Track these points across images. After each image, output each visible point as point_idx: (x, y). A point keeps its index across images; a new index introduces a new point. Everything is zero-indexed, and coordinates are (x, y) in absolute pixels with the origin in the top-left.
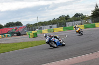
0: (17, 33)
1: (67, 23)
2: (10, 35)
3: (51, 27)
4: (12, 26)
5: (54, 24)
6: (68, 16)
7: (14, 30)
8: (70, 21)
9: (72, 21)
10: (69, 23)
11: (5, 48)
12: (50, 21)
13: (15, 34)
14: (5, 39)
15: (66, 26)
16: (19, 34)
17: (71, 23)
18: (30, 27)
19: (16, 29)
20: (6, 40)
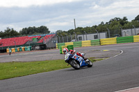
0: (40, 46)
1: (123, 31)
2: (28, 48)
3: (96, 37)
4: (33, 33)
5: (101, 31)
6: (125, 19)
7: (35, 41)
8: (128, 28)
9: (131, 28)
10: (125, 31)
11: (20, 69)
12: (96, 26)
13: (38, 47)
14: (21, 54)
15: (121, 35)
16: (43, 47)
17: (129, 30)
18: (62, 36)
19: (38, 39)
20: (21, 56)
